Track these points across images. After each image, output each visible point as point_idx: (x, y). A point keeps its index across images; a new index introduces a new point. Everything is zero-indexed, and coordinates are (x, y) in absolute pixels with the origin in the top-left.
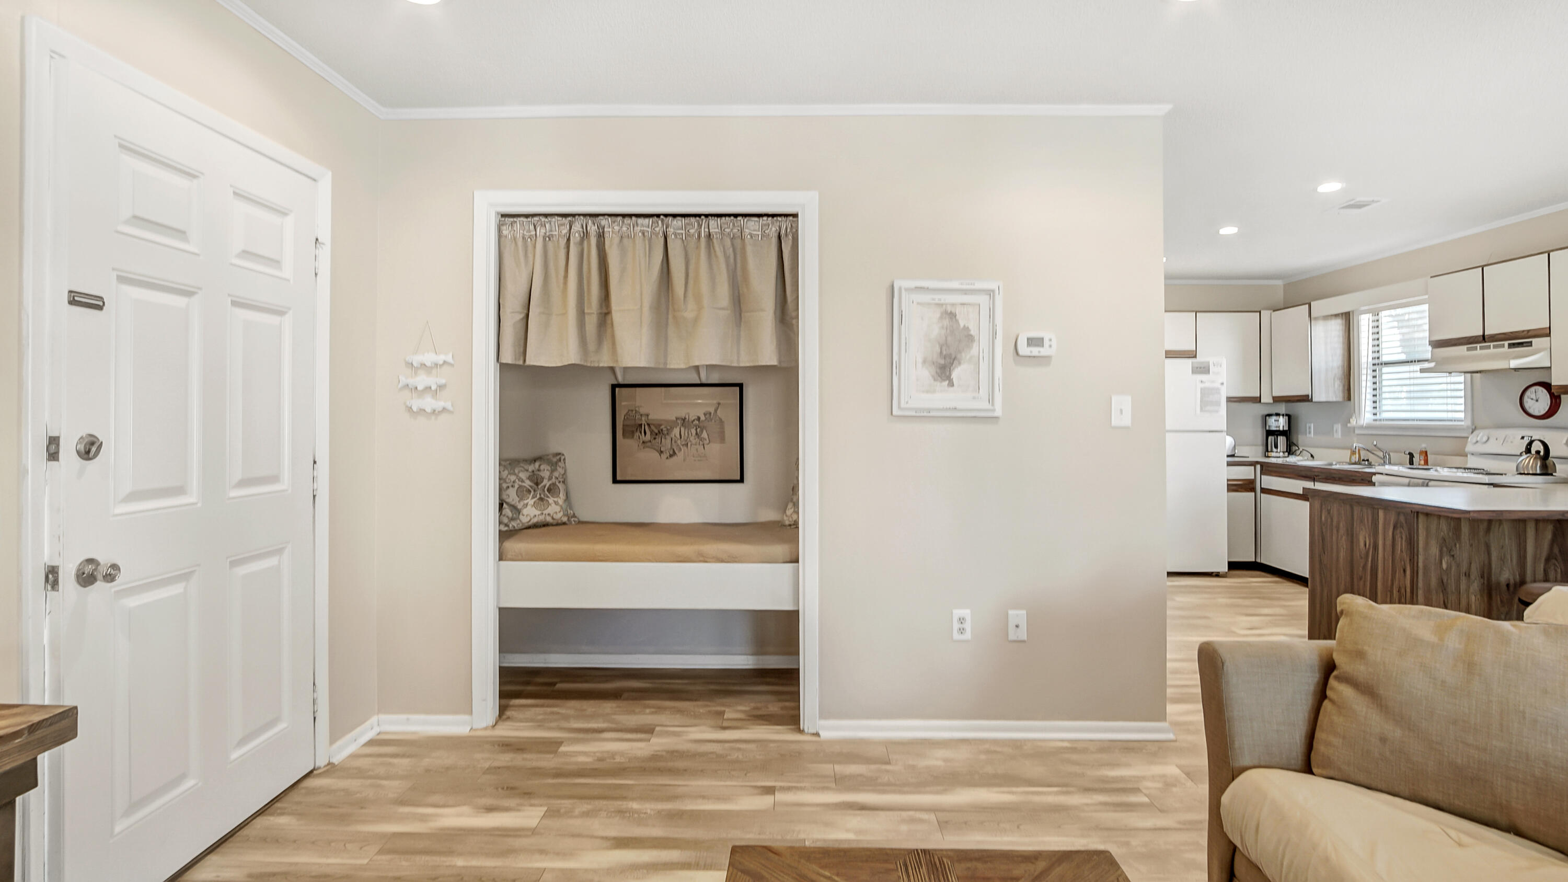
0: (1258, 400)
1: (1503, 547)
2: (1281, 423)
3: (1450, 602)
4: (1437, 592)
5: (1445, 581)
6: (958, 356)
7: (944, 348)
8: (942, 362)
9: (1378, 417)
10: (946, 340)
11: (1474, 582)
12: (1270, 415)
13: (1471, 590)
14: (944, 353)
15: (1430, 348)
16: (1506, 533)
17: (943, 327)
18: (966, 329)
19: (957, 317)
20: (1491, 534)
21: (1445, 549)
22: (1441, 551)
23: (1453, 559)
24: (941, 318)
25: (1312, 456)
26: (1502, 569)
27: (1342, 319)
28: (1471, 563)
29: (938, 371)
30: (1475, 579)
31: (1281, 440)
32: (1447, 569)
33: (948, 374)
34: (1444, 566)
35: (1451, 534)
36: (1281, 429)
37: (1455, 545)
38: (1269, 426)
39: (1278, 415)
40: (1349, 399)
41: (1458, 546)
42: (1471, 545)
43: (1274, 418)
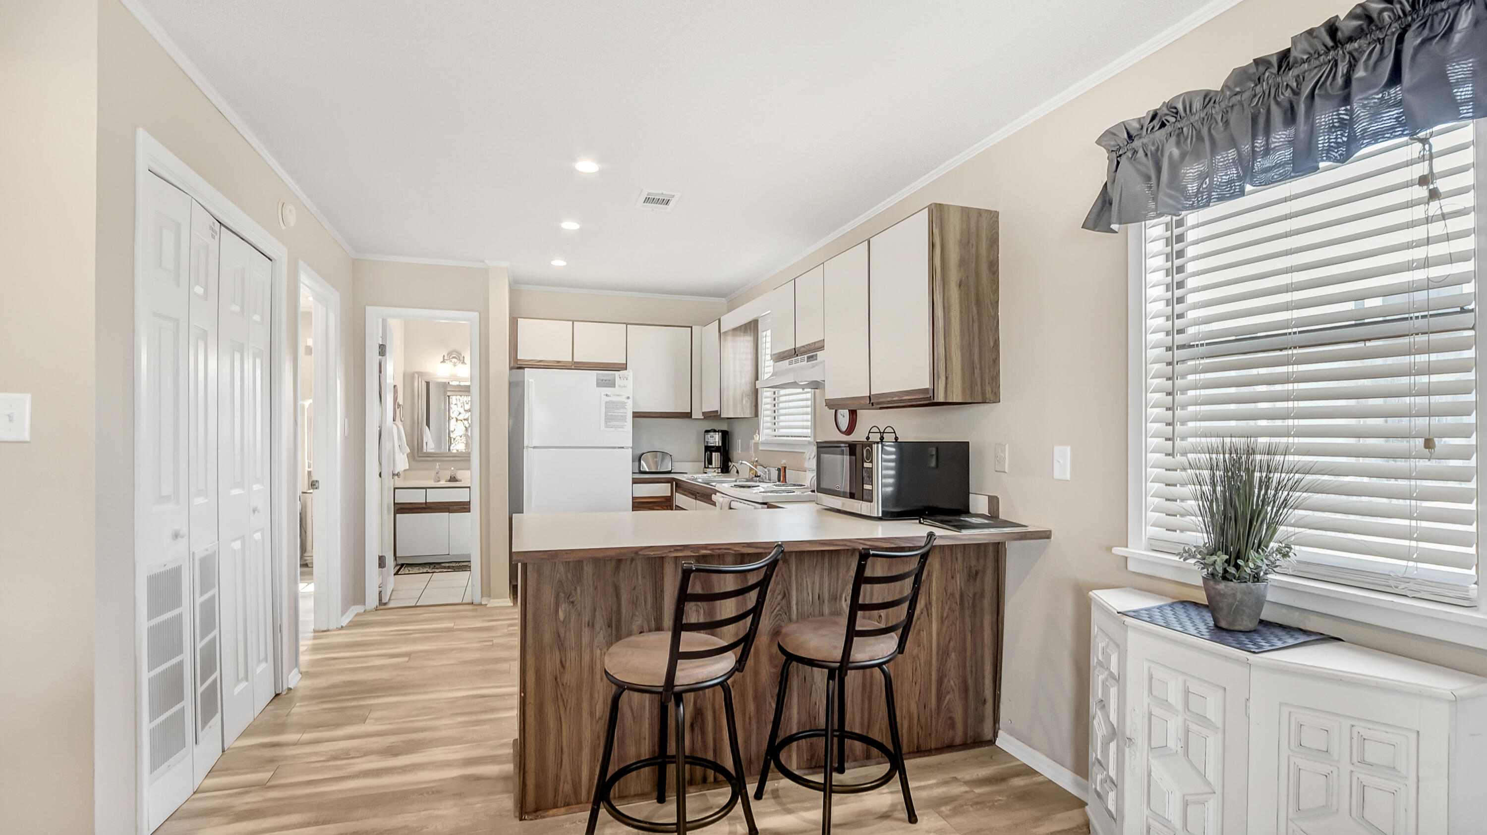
0: (688, 415)
1: (634, 588)
2: (716, 440)
3: (568, 661)
4: (551, 648)
5: (562, 635)
11: (599, 633)
12: (707, 431)
13: (596, 644)
16: (639, 569)
20: (621, 573)
21: (562, 595)
22: (557, 598)
23: (573, 607)
26: (634, 615)
27: (751, 335)
28: (595, 610)
30: (601, 629)
31: (716, 456)
32: (564, 620)
34: (561, 615)
35: (570, 576)
36: (717, 445)
37: (575, 590)
38: (707, 442)
39: (715, 431)
41: (578, 589)
42: (596, 588)
43: (712, 434)
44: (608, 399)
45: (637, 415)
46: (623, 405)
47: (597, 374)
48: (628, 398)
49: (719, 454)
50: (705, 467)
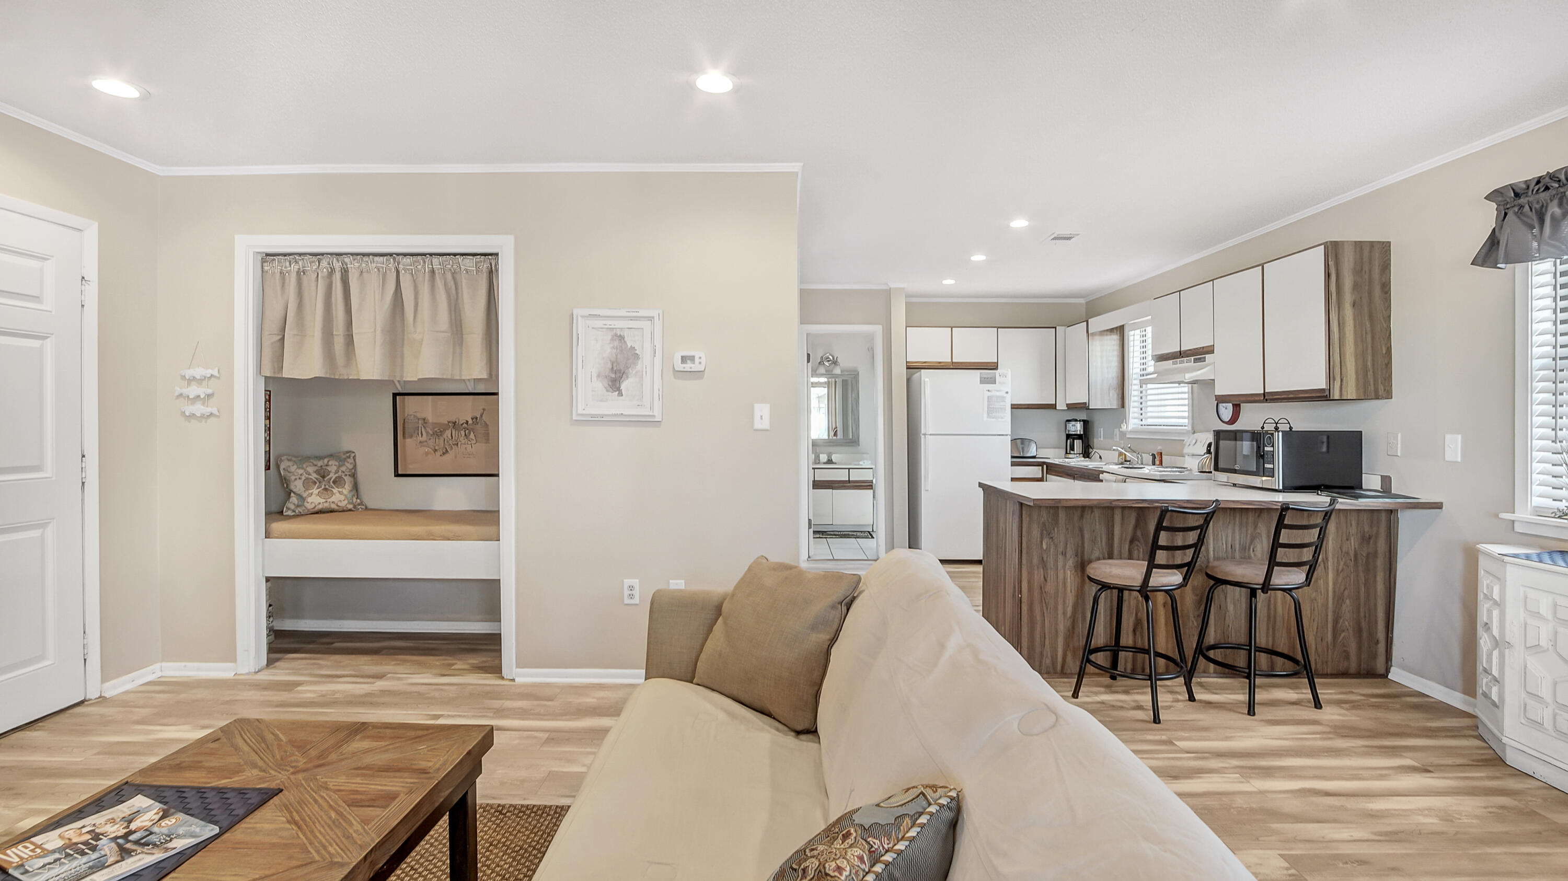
0: (1053, 407)
1: (1094, 531)
2: (1078, 428)
3: (1049, 576)
4: (1038, 568)
5: (1045, 559)
6: (626, 371)
7: (615, 365)
8: (613, 376)
9: (1143, 423)
10: (617, 358)
11: (1069, 560)
12: (1068, 421)
13: (1067, 567)
14: (615, 368)
15: (1153, 362)
16: (1097, 518)
17: (613, 347)
18: (633, 348)
19: (626, 339)
20: (1084, 520)
21: (1045, 532)
22: (1042, 534)
23: (1052, 541)
24: (612, 340)
25: (1100, 457)
26: (1093, 549)
27: (1117, 334)
28: (1067, 544)
29: (610, 383)
30: (1071, 557)
31: (1078, 444)
32: (1047, 549)
33: (618, 386)
34: (1044, 546)
35: (1050, 520)
36: (1078, 433)
37: (1054, 529)
38: (1069, 431)
39: (1076, 420)
40: (1123, 406)
41: (1056, 529)
42: (1067, 529)
43: (1073, 423)
44: (989, 394)
45: (1014, 407)
46: (1003, 399)
47: (980, 373)
48: (1007, 393)
49: (1081, 441)
50: (1067, 453)
